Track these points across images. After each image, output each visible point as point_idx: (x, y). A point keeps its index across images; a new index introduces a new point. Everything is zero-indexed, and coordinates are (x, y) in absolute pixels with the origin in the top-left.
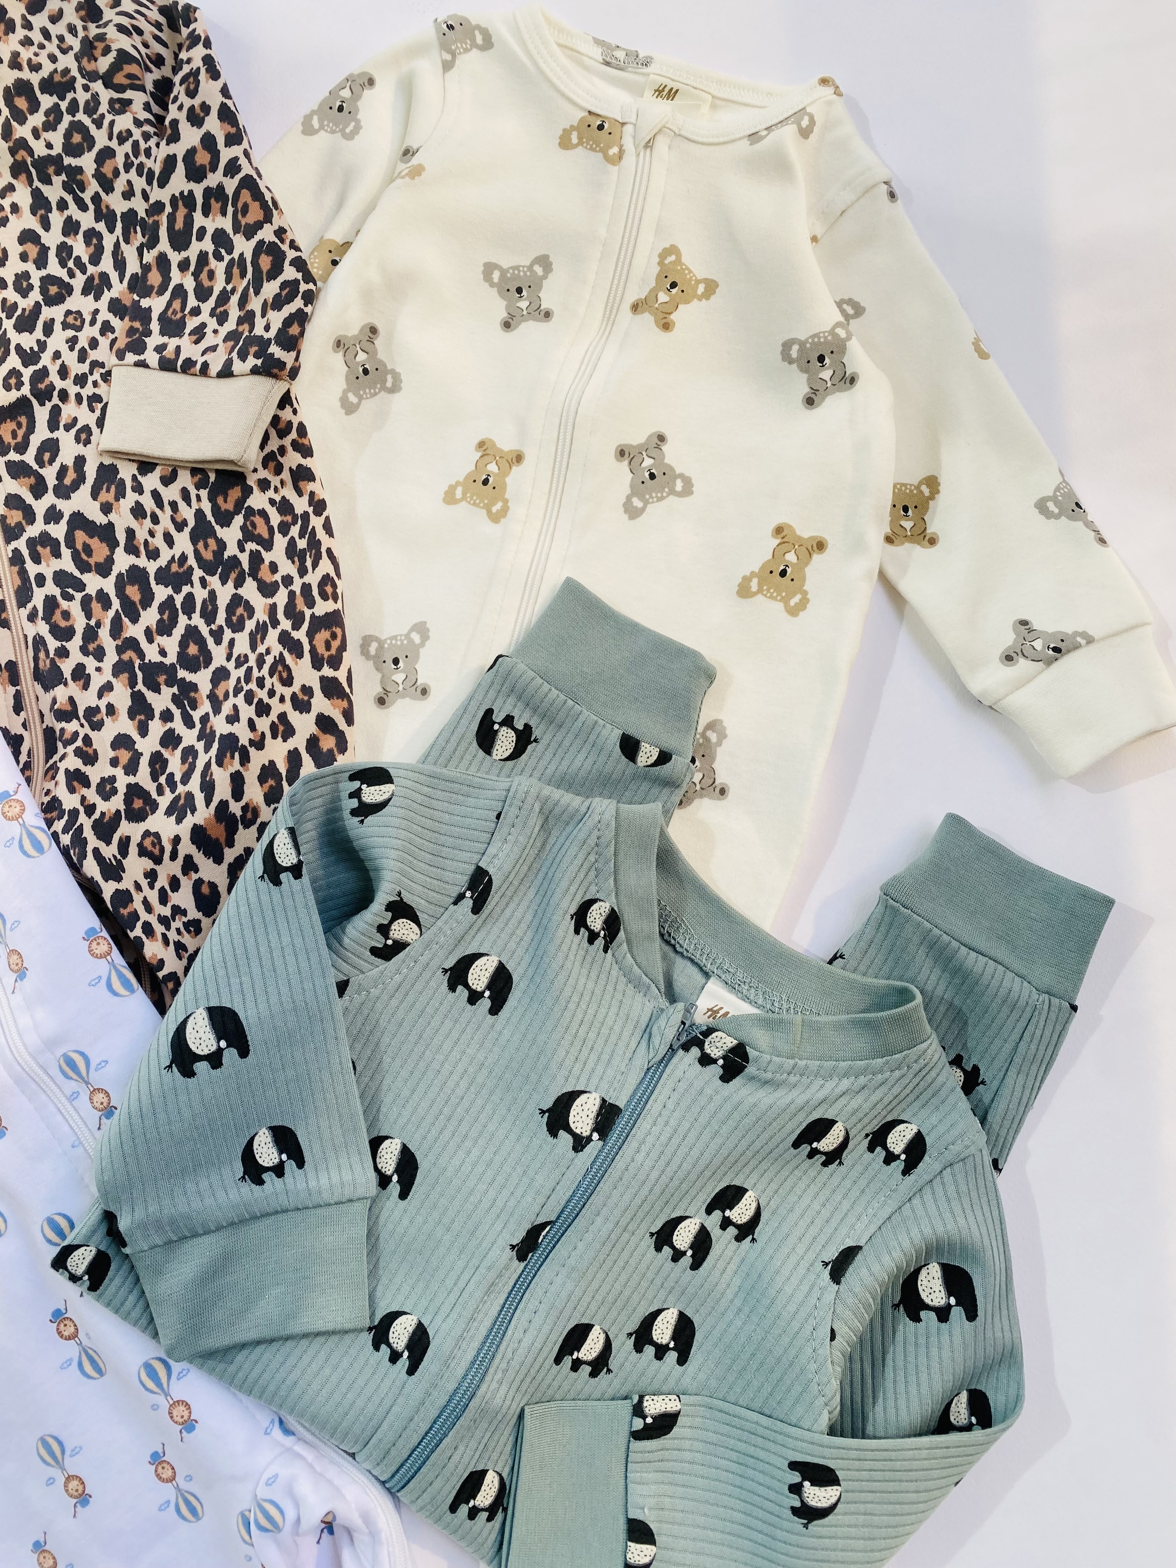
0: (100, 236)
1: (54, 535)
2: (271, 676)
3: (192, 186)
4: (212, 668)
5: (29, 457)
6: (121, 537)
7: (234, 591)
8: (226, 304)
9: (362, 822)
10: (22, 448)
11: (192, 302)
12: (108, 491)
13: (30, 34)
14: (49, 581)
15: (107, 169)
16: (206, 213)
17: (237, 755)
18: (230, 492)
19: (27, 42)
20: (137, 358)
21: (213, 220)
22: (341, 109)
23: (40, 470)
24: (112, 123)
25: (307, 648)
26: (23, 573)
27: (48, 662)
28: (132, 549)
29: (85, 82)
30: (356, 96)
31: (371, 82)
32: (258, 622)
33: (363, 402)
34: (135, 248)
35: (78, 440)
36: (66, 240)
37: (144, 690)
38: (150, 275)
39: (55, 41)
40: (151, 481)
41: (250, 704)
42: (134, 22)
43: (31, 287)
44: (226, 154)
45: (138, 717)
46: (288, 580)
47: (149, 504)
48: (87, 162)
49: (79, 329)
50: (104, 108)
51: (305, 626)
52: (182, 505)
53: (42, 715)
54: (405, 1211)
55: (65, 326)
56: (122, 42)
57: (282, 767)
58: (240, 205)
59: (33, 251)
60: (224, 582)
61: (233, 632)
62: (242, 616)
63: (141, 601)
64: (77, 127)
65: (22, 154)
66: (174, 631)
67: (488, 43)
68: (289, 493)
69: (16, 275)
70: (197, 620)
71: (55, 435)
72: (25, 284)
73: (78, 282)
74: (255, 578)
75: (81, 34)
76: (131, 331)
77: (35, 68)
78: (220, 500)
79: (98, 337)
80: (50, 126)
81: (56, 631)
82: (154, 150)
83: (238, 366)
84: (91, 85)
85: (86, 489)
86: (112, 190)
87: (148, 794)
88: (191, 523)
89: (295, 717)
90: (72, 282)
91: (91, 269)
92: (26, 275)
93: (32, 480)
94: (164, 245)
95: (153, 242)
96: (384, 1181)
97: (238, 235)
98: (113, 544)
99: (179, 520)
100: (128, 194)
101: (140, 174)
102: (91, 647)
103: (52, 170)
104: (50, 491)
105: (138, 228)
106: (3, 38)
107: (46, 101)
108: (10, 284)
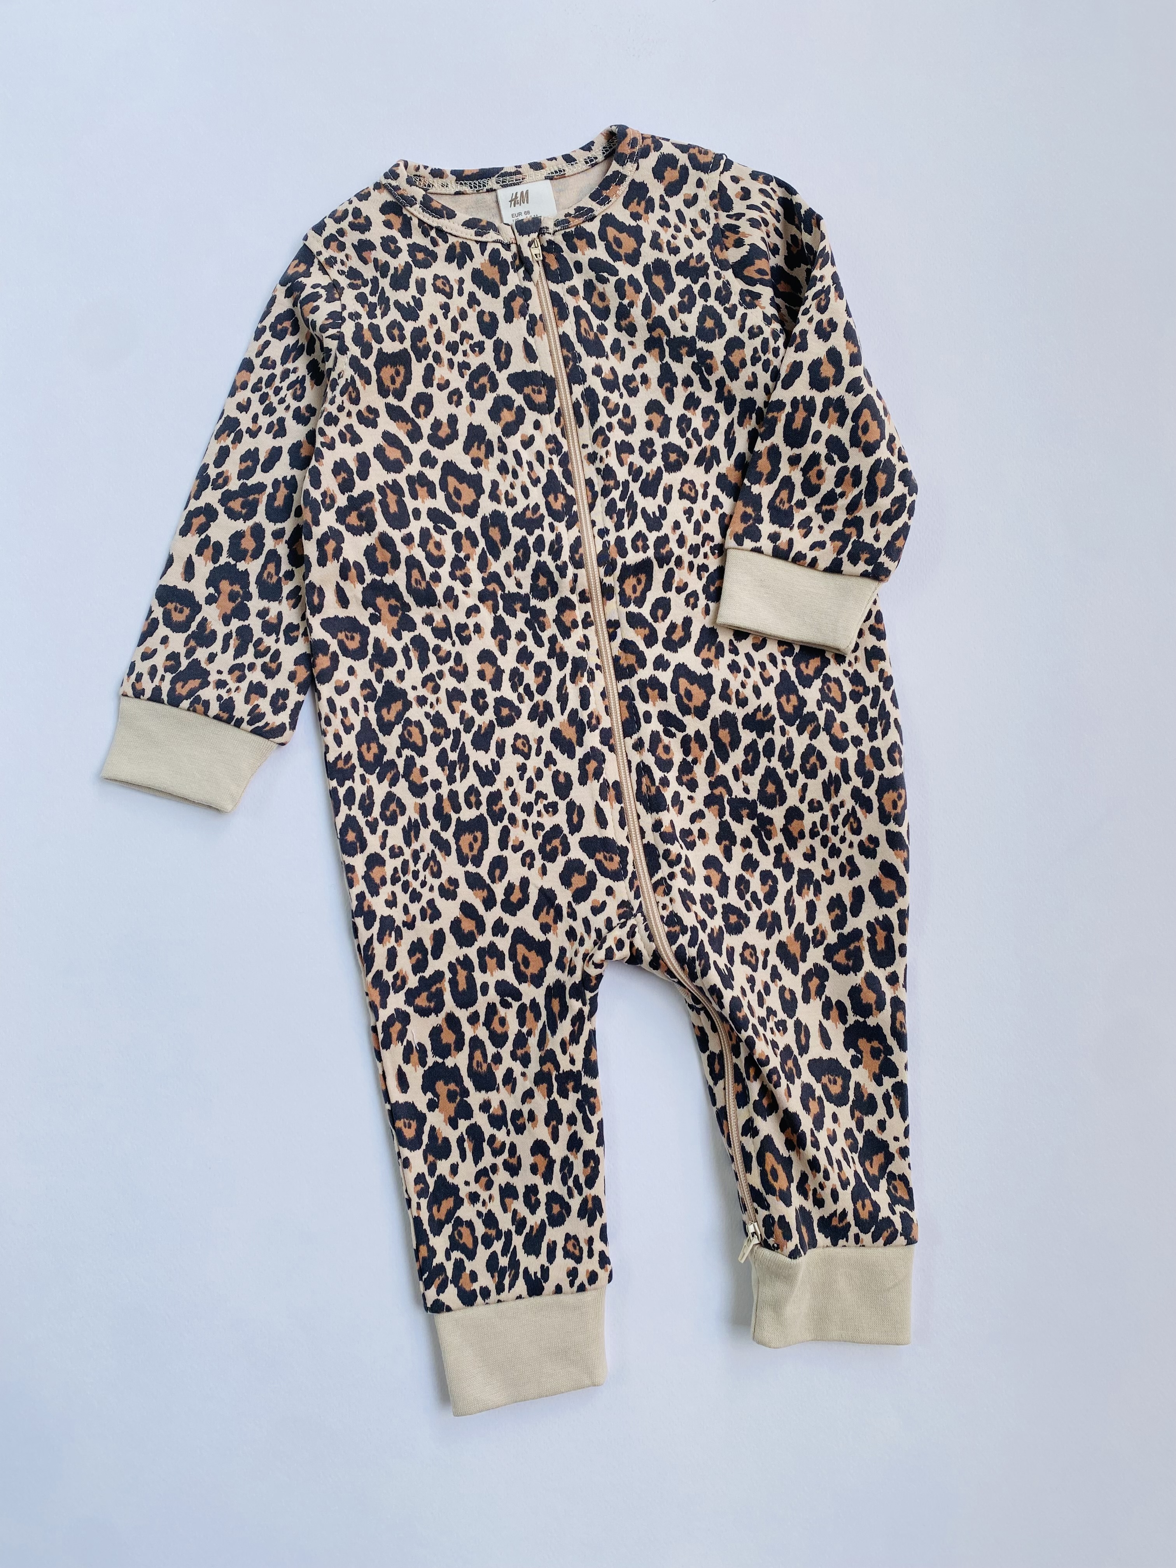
0: (716, 415)
1: (662, 680)
2: (844, 825)
3: (814, 393)
4: (786, 806)
5: (645, 611)
6: (718, 687)
7: (809, 742)
8: (832, 504)
10: (640, 602)
11: (798, 495)
12: (709, 649)
13: (667, 215)
14: (655, 719)
15: (735, 358)
16: (824, 420)
17: (812, 887)
18: (812, 661)
19: (665, 223)
20: (754, 544)
21: (829, 427)
23: (654, 624)
24: (744, 317)
25: (876, 804)
26: (632, 709)
27: (653, 789)
28: (725, 697)
29: (716, 269)
32: (830, 773)
34: (746, 431)
35: (687, 603)
36: (686, 413)
37: (730, 820)
38: (760, 462)
39: (689, 225)
40: (745, 646)
41: (825, 847)
42: (763, 215)
44: (850, 373)
45: (724, 843)
46: (857, 741)
47: (742, 662)
48: (718, 348)
49: (694, 500)
50: (735, 299)
51: (875, 785)
52: (770, 666)
55: (682, 495)
56: (754, 237)
57: (847, 900)
58: (861, 422)
59: (658, 421)
60: (800, 732)
61: (807, 777)
62: (814, 765)
63: (730, 743)
64: (708, 312)
65: (659, 332)
66: (756, 771)
68: (862, 668)
69: (642, 441)
70: (775, 763)
71: (668, 595)
72: (649, 450)
73: (694, 452)
75: (713, 221)
77: (675, 251)
78: (803, 666)
79: (710, 511)
80: (686, 307)
81: (659, 762)
82: (781, 352)
83: (847, 566)
84: (723, 273)
85: (691, 645)
86: (737, 378)
87: (739, 910)
88: (777, 681)
89: (861, 861)
90: (689, 451)
92: (650, 442)
93: (647, 631)
94: (778, 439)
95: (769, 433)
97: (854, 449)
98: (710, 692)
99: (766, 677)
100: (751, 385)
101: (766, 370)
102: (685, 778)
103: (684, 350)
104: (660, 642)
105: (754, 416)
106: (644, 216)
107: (681, 282)
108: (636, 449)
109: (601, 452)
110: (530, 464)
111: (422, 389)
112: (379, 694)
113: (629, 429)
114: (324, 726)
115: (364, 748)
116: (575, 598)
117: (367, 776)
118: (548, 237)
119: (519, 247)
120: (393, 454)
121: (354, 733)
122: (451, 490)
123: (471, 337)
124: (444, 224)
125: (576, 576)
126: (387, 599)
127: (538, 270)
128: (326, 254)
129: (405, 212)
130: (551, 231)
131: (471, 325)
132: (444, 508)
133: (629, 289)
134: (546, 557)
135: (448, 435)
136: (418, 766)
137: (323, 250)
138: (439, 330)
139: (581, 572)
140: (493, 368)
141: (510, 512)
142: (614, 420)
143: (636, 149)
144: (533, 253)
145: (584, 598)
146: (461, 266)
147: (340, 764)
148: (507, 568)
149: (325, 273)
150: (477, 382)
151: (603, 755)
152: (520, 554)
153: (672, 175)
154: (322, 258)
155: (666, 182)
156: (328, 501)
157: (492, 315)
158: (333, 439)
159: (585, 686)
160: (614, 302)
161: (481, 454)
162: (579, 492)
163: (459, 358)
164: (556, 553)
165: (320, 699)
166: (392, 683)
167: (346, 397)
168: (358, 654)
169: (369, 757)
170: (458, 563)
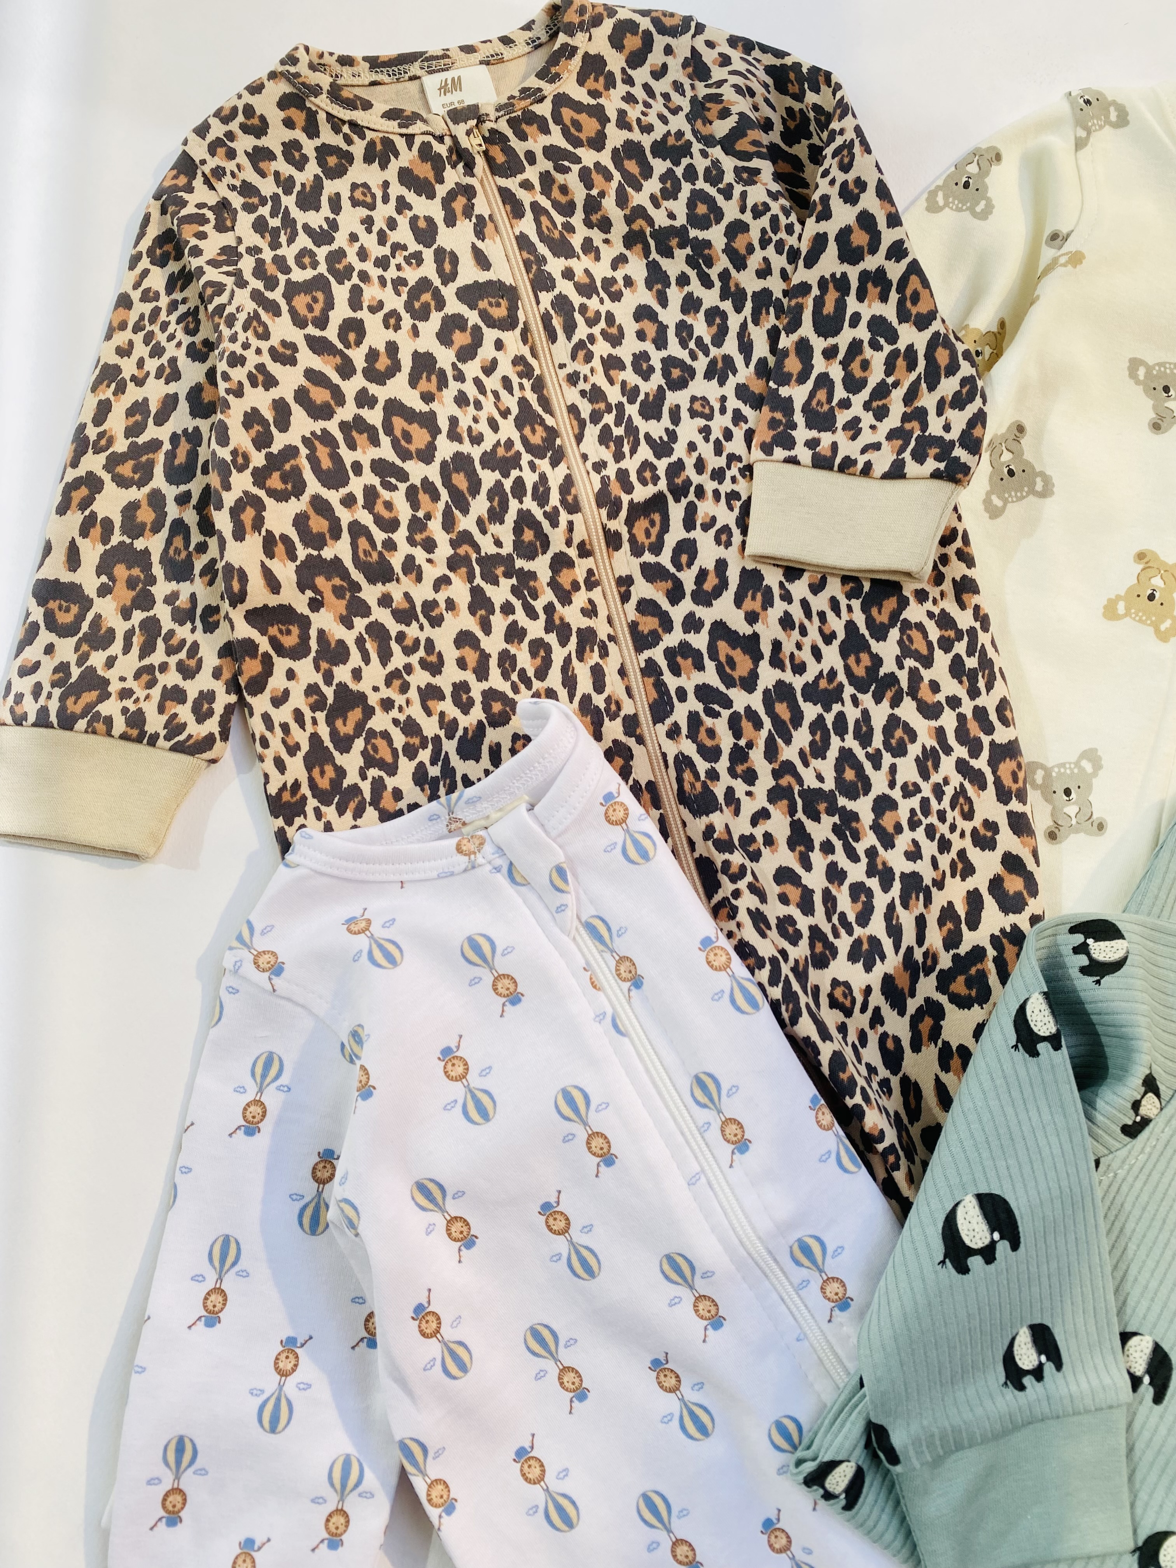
0: (724, 316)
1: (695, 645)
2: (953, 808)
3: (846, 268)
4: (873, 795)
5: (665, 559)
6: (766, 649)
7: (891, 711)
8: (885, 397)
9: (1098, 982)
10: (657, 548)
11: (840, 393)
12: (754, 598)
13: (633, 91)
14: (691, 696)
16: (861, 297)
17: (921, 896)
18: (885, 603)
19: (629, 98)
20: (787, 453)
21: (870, 306)
22: (966, 185)
23: (678, 574)
24: (744, 195)
25: (990, 778)
26: (660, 686)
27: (698, 785)
28: (776, 662)
29: (701, 146)
30: (984, 173)
31: (998, 157)
32: (924, 747)
33: (1009, 505)
34: (765, 330)
35: (718, 541)
36: (685, 318)
37: (804, 819)
38: (787, 362)
39: (660, 100)
40: (800, 589)
41: (932, 840)
42: (748, 83)
43: (651, 369)
44: (888, 237)
45: (798, 848)
46: (954, 702)
47: (797, 613)
48: (716, 235)
49: (710, 417)
50: (729, 177)
51: (985, 754)
52: (830, 615)
53: (692, 844)
54: (1161, 1417)
55: (693, 414)
56: (741, 105)
57: (961, 909)
58: (909, 292)
59: (651, 329)
60: (878, 700)
61: (894, 756)
62: (901, 739)
63: (791, 720)
64: (698, 196)
65: (640, 223)
66: (828, 754)
67: (1123, 120)
68: (950, 606)
69: (634, 355)
70: (850, 742)
71: (692, 535)
72: (645, 366)
73: (701, 365)
74: (914, 698)
75: (689, 93)
76: (773, 424)
77: (647, 129)
78: (874, 611)
79: (731, 427)
80: (670, 193)
81: (703, 751)
82: (797, 227)
83: (911, 467)
84: (710, 150)
85: (729, 595)
86: (745, 267)
87: (825, 935)
88: (841, 635)
89: (975, 855)
90: (695, 364)
91: (714, 351)
92: (644, 356)
93: (669, 584)
94: (807, 329)
95: (794, 325)
96: (1136, 1382)
97: (905, 326)
98: (757, 657)
99: (827, 632)
100: (764, 272)
101: (780, 252)
102: (740, 769)
103: (674, 242)
104: (688, 597)
105: (772, 310)
106: (604, 93)
107: (660, 166)
108: (628, 363)
109: (584, 369)
110: (496, 394)
111: (350, 314)
112: (330, 700)
113: (616, 340)
114: (259, 749)
115: (316, 772)
116: (572, 552)
117: (323, 809)
118: (488, 125)
119: (454, 138)
120: (320, 395)
121: (300, 755)
122: (398, 433)
123: (404, 248)
124: (359, 116)
125: (571, 524)
126: (328, 579)
127: (480, 163)
128: (213, 163)
129: (308, 105)
130: (493, 118)
131: (403, 234)
132: (391, 456)
133: (597, 178)
134: (529, 503)
135: (388, 368)
136: (390, 789)
137: (208, 157)
138: (362, 248)
139: (577, 518)
140: (437, 282)
141: (476, 452)
142: (596, 330)
143: (586, 17)
144: (473, 144)
145: (585, 551)
146: (384, 166)
147: (286, 796)
148: (480, 522)
149: (212, 188)
150: (418, 300)
151: (630, 749)
152: (496, 504)
153: (632, 42)
154: (207, 169)
155: (627, 51)
156: (240, 460)
157: (429, 220)
158: (240, 384)
159: (597, 664)
160: (579, 193)
161: (432, 387)
162: (562, 422)
163: (392, 273)
164: (541, 497)
165: (251, 714)
166: (346, 686)
167: (250, 333)
168: (298, 652)
169: (324, 783)
170: (417, 525)
